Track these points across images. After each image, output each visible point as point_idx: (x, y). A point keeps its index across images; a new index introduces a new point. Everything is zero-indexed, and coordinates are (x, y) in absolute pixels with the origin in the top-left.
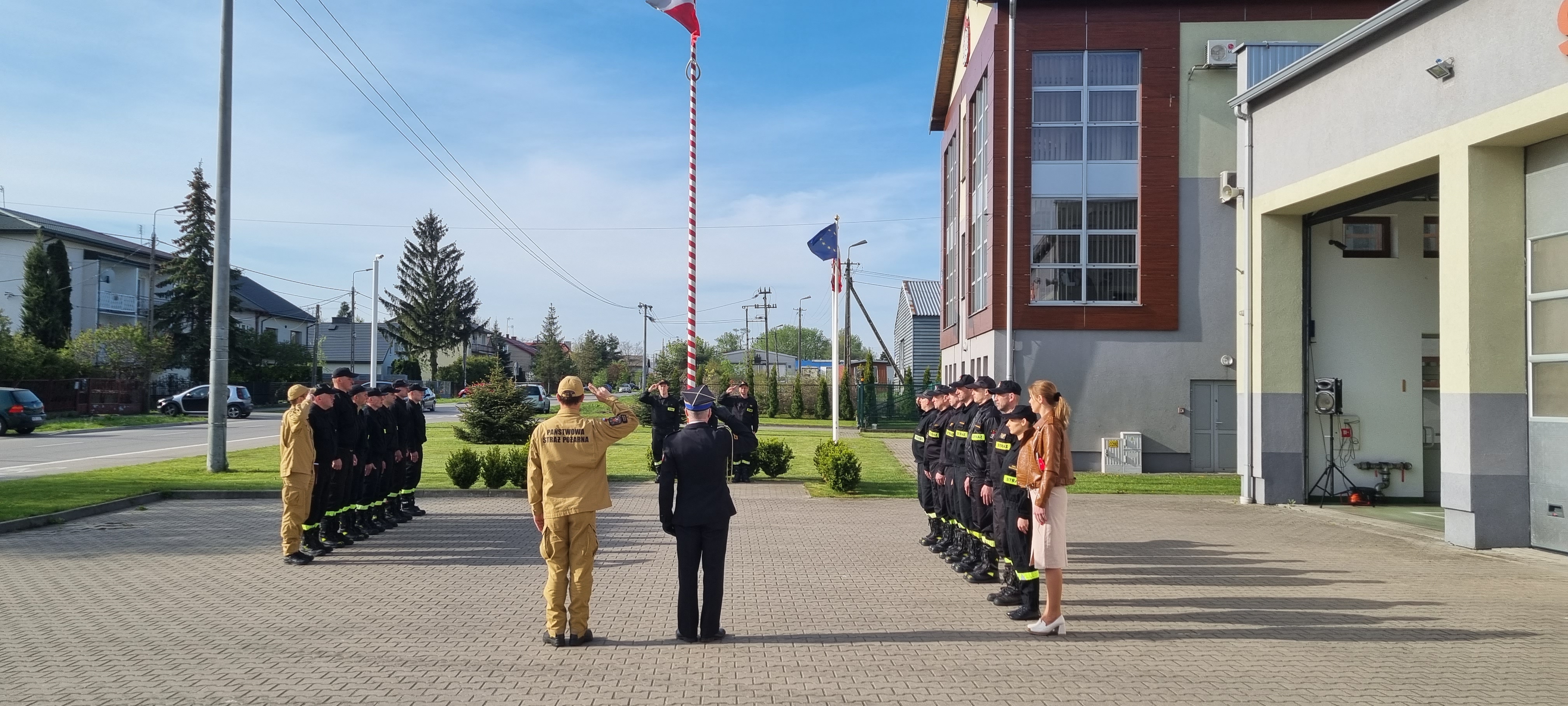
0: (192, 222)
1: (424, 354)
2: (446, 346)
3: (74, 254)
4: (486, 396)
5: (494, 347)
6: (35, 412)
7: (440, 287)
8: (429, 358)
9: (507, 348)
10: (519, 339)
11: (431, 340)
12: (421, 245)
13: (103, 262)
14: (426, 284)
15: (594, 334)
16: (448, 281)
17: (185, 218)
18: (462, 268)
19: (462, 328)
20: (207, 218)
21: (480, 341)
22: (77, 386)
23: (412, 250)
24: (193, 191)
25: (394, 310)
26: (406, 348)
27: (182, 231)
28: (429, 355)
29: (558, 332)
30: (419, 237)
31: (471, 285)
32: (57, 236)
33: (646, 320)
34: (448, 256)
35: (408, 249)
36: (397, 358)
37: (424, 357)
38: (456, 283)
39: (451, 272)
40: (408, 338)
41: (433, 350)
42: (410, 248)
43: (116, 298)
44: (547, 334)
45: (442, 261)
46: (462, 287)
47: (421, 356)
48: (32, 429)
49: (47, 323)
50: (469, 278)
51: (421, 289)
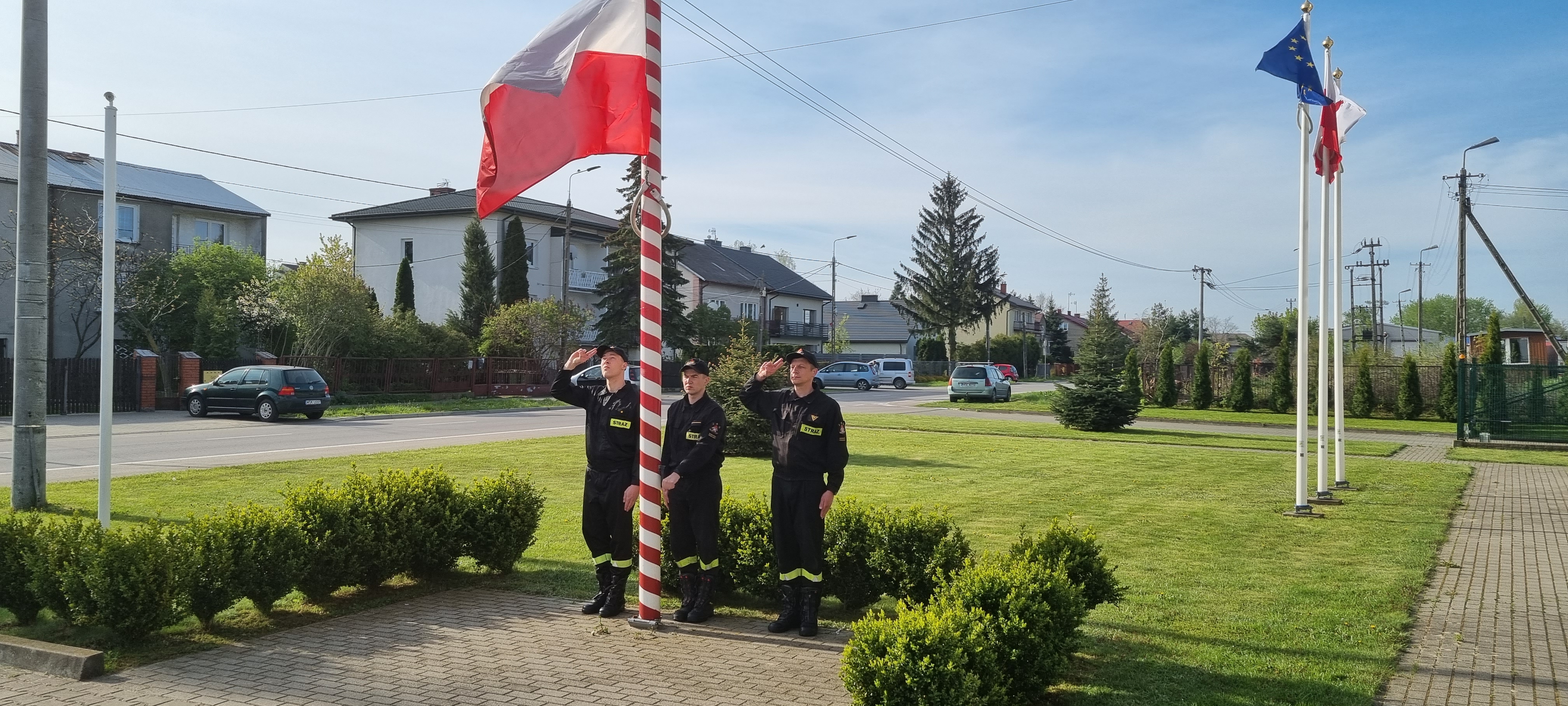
1: (942, 331)
2: (965, 323)
3: (534, 233)
7: (958, 258)
8: (947, 336)
11: (950, 317)
12: (937, 212)
13: (569, 239)
14: (943, 256)
15: (1161, 308)
16: (966, 251)
18: (983, 236)
19: (985, 302)
22: (470, 366)
23: (929, 218)
26: (923, 325)
28: (947, 333)
29: (1110, 306)
30: (937, 204)
31: (994, 254)
33: (1202, 286)
34: (966, 223)
35: (924, 217)
37: (942, 335)
38: (974, 253)
39: (970, 241)
40: (925, 314)
41: (953, 325)
42: (927, 216)
43: (584, 276)
46: (982, 257)
50: (991, 247)
51: (937, 261)
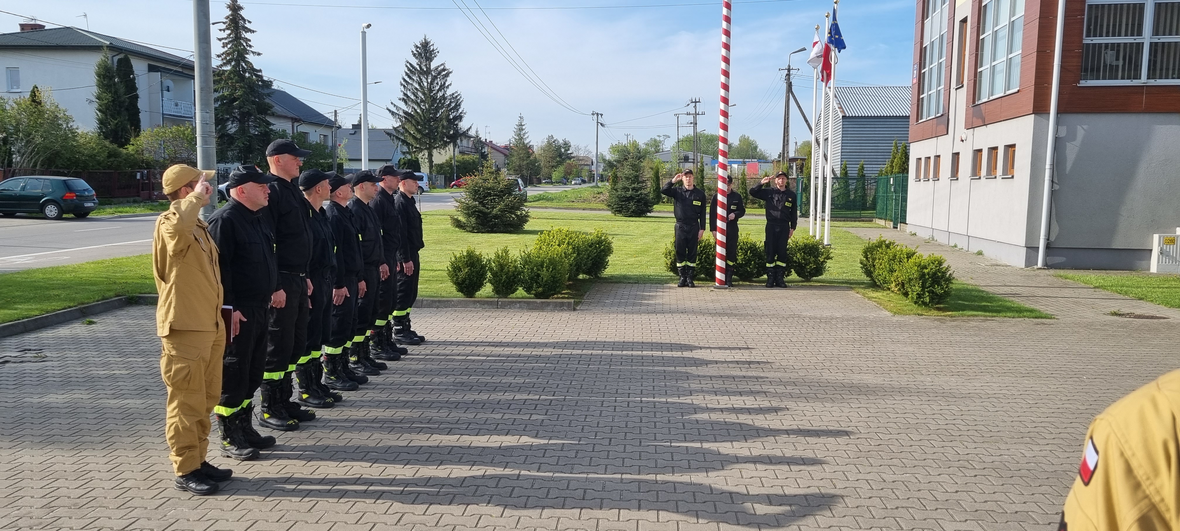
0: (231, 39)
1: (423, 153)
2: (440, 147)
3: (139, 67)
4: (480, 187)
5: (477, 149)
6: (89, 199)
7: (434, 99)
8: (427, 157)
9: (486, 150)
10: (494, 142)
11: (428, 142)
12: (418, 64)
13: (163, 74)
14: (423, 97)
15: (553, 138)
16: (440, 94)
17: (226, 36)
18: (451, 84)
19: (452, 132)
20: (243, 36)
21: (464, 143)
22: (138, 177)
23: (411, 68)
24: (230, 13)
25: (399, 118)
26: (409, 148)
27: (223, 47)
28: (427, 154)
29: (526, 136)
30: (417, 58)
31: (459, 97)
32: (123, 51)
33: (598, 125)
34: (439, 73)
35: (408, 68)
36: (403, 157)
37: (423, 155)
38: (446, 95)
39: (443, 87)
40: (410, 140)
41: (430, 149)
42: (410, 67)
43: (177, 105)
44: (517, 138)
45: (435, 78)
46: (451, 99)
47: (420, 155)
48: (88, 214)
49: (117, 123)
50: (457, 92)
51: (419, 101)
